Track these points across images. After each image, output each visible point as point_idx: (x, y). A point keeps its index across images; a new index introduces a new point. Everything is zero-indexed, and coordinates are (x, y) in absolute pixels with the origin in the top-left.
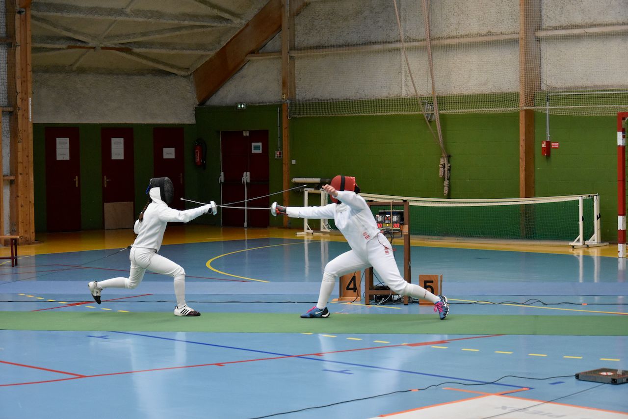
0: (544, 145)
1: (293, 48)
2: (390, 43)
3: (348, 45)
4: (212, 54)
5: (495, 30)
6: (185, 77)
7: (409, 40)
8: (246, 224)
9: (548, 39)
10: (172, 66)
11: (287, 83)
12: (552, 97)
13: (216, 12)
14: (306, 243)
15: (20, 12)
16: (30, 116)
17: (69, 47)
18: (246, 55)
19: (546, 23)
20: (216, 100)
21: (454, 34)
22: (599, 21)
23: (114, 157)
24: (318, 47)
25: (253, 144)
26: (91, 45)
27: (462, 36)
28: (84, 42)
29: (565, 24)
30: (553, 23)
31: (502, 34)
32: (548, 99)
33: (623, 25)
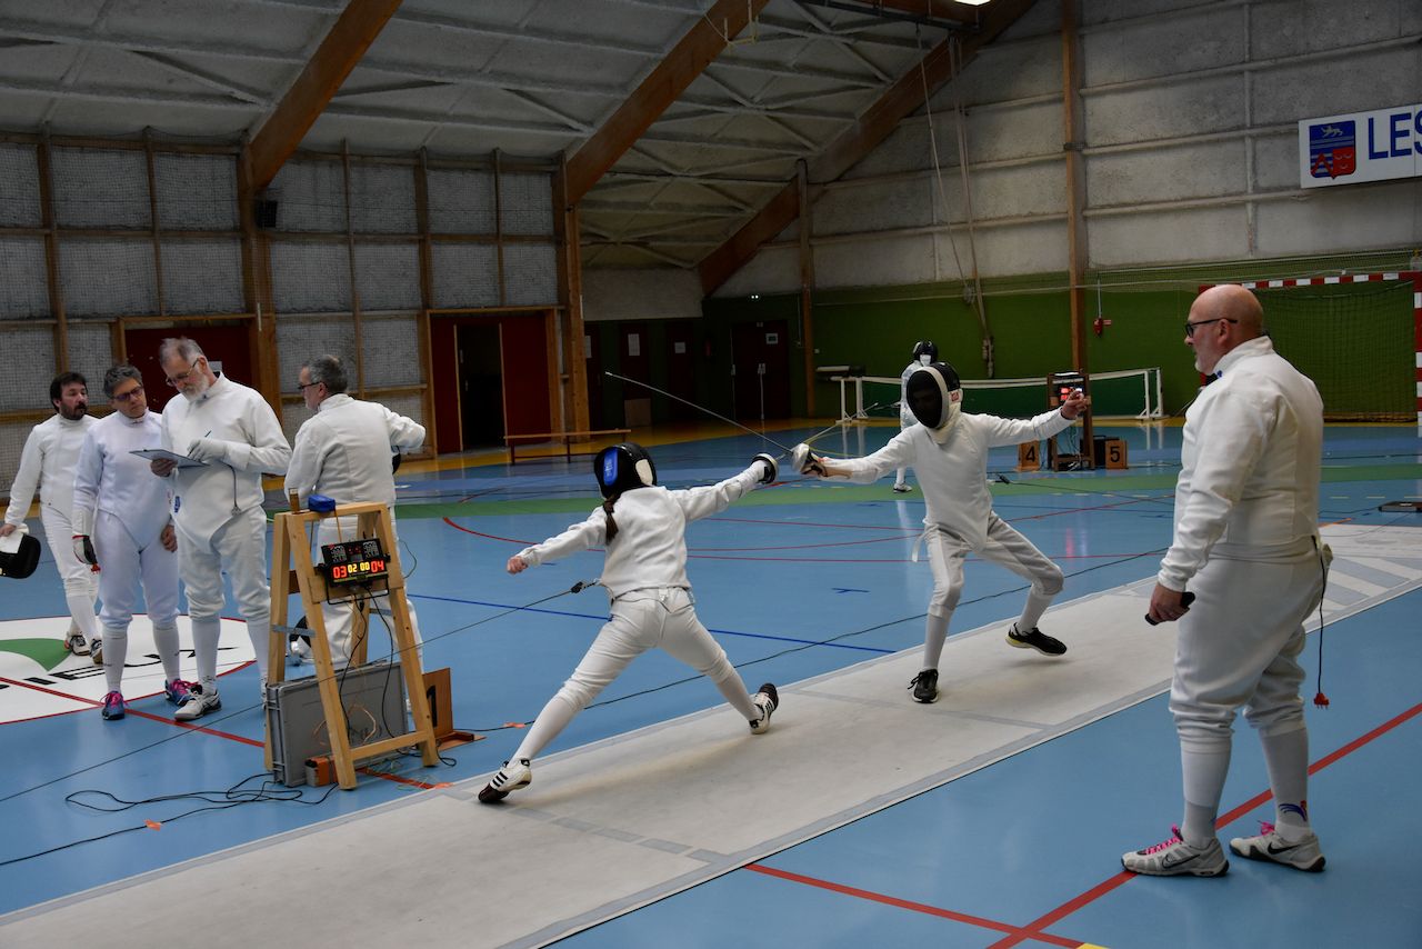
0: (1096, 323)
1: (812, 236)
2: (923, 227)
3: (873, 231)
4: (719, 245)
5: (1034, 211)
6: (690, 270)
7: (941, 223)
8: (763, 416)
9: (1096, 218)
10: (680, 260)
11: (806, 272)
12: (1103, 275)
13: (732, 203)
14: (844, 432)
15: (569, 210)
16: (583, 313)
17: (593, 243)
18: (759, 245)
19: (1092, 203)
20: (724, 291)
21: (992, 215)
22: (1150, 199)
23: (631, 354)
24: (839, 234)
25: (768, 335)
26: (612, 240)
27: (1000, 218)
28: (603, 237)
29: (1113, 202)
30: (1100, 202)
31: (1044, 214)
32: (1099, 277)
33: (1176, 201)
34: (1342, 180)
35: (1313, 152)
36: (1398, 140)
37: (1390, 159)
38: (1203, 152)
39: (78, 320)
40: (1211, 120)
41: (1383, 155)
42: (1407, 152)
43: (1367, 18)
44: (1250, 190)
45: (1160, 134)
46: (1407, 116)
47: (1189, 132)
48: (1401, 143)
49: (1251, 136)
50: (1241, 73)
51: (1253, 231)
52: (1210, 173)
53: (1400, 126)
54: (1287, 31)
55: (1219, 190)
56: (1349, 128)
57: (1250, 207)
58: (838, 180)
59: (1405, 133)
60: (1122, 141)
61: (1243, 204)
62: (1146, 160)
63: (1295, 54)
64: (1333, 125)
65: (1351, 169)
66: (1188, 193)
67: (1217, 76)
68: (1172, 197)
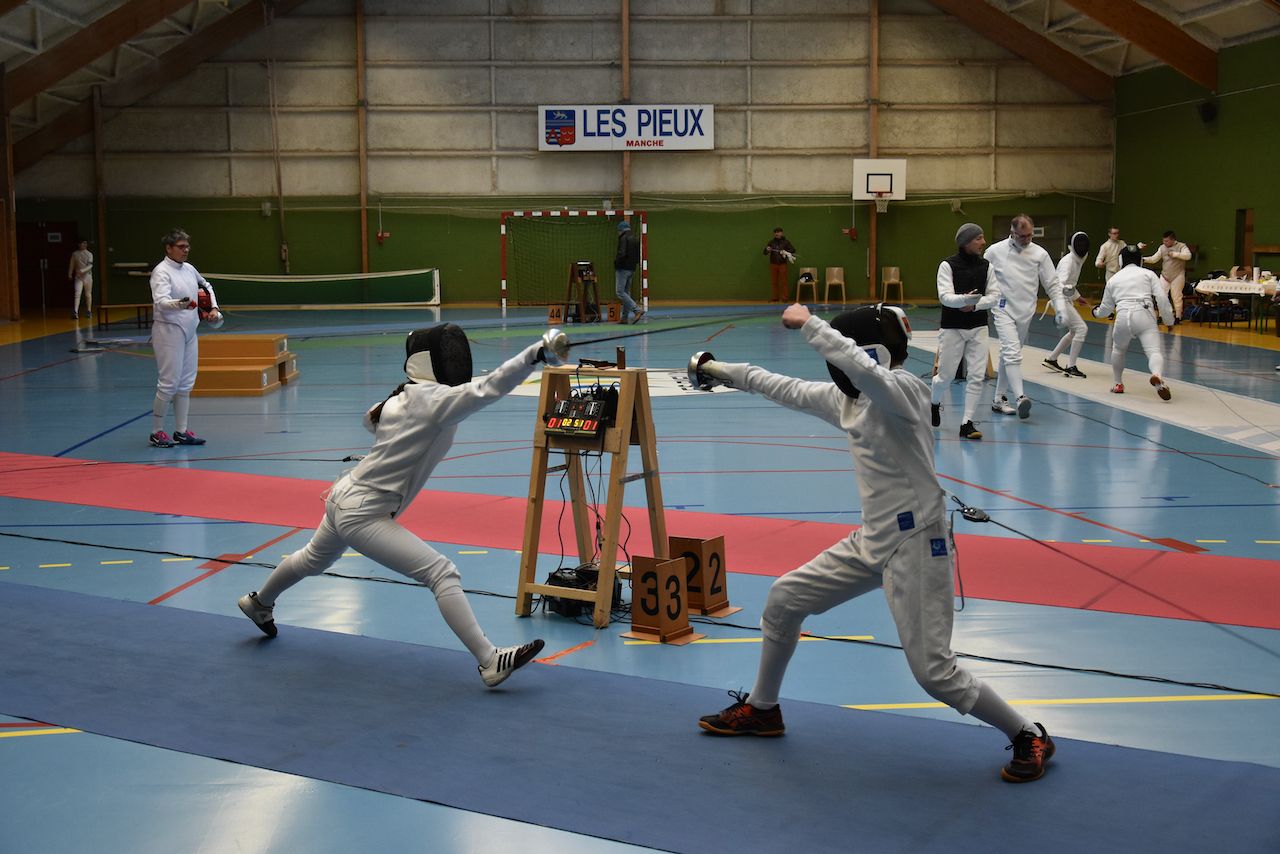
0: (379, 235)
1: (104, 151)
2: (217, 152)
3: (167, 152)
5: (322, 148)
7: (237, 151)
9: (378, 158)
11: (101, 181)
19: (373, 146)
24: (131, 152)
25: (49, 234)
27: (292, 151)
29: (388, 147)
30: (380, 146)
31: (330, 151)
32: (380, 200)
33: (438, 150)
34: (566, 148)
35: (547, 128)
36: (602, 126)
37: (597, 137)
38: (457, 118)
40: (464, 97)
41: (593, 134)
42: (608, 134)
43: (572, 44)
44: (494, 148)
45: (426, 102)
46: (608, 112)
47: (449, 102)
48: (604, 128)
49: (496, 111)
50: (488, 67)
51: (494, 175)
52: (466, 133)
53: (604, 117)
54: (520, 44)
55: (470, 145)
56: (571, 114)
57: (494, 159)
58: (132, 106)
59: (606, 122)
60: (396, 103)
61: (489, 157)
62: (416, 119)
63: (523, 60)
64: (561, 111)
65: (572, 142)
66: (448, 146)
67: (470, 67)
68: (435, 147)
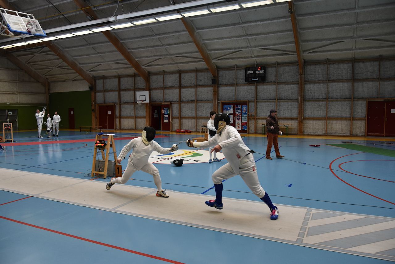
39: (356, 99)
